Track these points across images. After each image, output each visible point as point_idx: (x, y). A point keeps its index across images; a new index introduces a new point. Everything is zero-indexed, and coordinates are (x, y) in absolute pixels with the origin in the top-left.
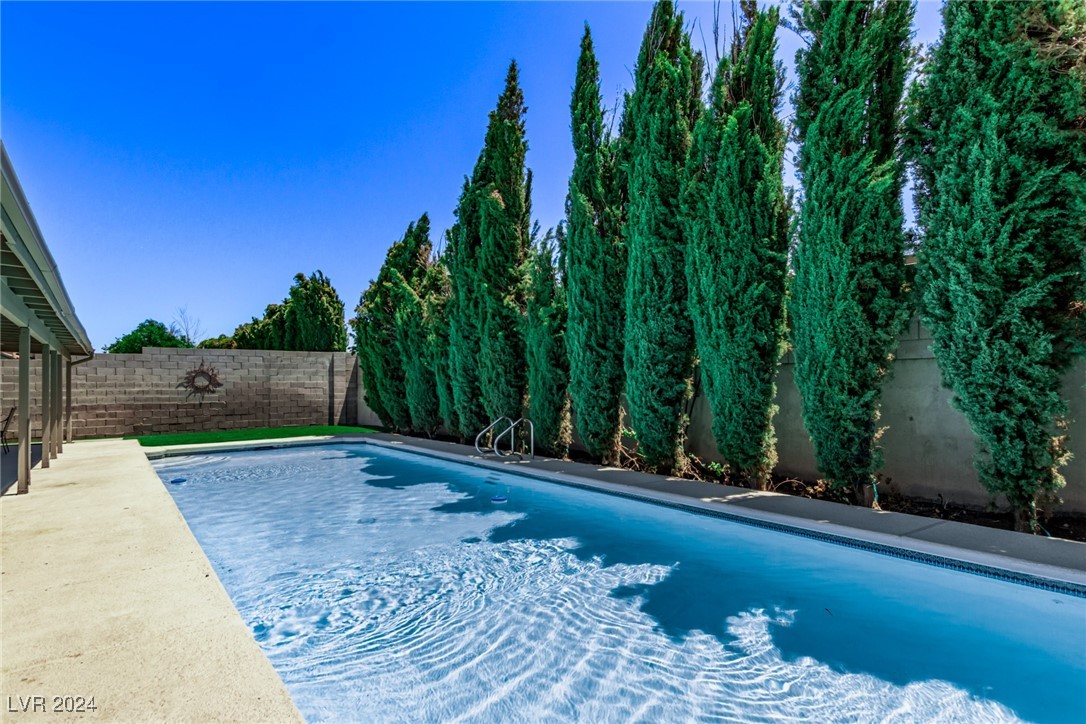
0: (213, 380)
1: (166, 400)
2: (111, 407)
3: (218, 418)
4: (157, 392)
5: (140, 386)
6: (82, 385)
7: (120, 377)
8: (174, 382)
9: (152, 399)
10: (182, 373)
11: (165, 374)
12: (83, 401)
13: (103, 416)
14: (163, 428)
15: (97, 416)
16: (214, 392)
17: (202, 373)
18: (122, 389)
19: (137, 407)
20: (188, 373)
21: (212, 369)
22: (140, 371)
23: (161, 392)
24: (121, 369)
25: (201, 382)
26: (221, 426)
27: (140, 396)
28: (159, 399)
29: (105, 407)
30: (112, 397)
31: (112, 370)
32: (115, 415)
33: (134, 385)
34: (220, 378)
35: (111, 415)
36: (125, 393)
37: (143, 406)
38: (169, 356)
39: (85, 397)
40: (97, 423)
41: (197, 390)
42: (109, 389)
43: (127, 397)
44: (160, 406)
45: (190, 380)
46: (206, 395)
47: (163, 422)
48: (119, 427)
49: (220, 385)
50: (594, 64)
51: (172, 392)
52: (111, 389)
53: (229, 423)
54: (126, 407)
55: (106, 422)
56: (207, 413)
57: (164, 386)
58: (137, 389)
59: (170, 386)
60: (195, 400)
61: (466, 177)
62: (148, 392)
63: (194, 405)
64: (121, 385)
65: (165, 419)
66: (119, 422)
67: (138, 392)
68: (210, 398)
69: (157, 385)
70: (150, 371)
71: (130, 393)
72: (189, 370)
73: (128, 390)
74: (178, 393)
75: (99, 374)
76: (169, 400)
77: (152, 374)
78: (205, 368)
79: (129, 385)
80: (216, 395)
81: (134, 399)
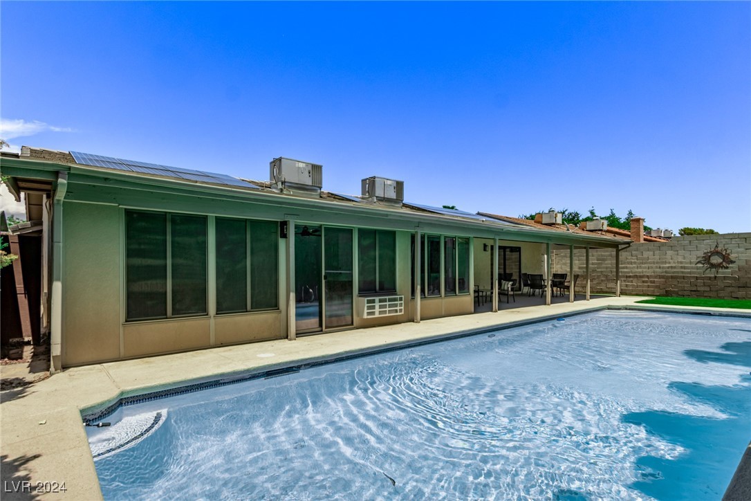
0: (726, 259)
1: (688, 273)
2: (651, 276)
3: (730, 289)
4: (682, 267)
5: (670, 263)
6: (635, 263)
7: (657, 257)
8: (694, 260)
9: (678, 272)
10: (701, 254)
11: (687, 254)
12: (635, 273)
13: (646, 282)
14: (686, 293)
15: (643, 282)
16: (727, 268)
17: (717, 253)
18: (658, 265)
19: (667, 278)
20: (705, 253)
21: (726, 250)
22: (670, 253)
23: (684, 268)
24: (657, 252)
25: (716, 260)
26: (734, 295)
27: (670, 270)
28: (682, 272)
29: (648, 277)
30: (652, 270)
31: (651, 253)
32: (654, 282)
33: (666, 263)
34: (732, 257)
35: (651, 282)
36: (660, 268)
37: (672, 277)
38: (690, 242)
39: (636, 270)
40: (643, 286)
41: (713, 266)
42: (650, 265)
43: (661, 270)
44: (684, 277)
45: (706, 259)
46: (720, 270)
47: (686, 289)
48: (656, 290)
49: (732, 262)
51: (692, 268)
52: (651, 265)
53: (741, 293)
54: (661, 277)
55: (648, 286)
56: (720, 284)
57: (687, 263)
58: (668, 265)
59: (691, 263)
60: (711, 273)
62: (675, 267)
63: (710, 278)
64: (657, 263)
65: (687, 286)
66: (656, 287)
67: (668, 268)
68: (723, 273)
69: (681, 263)
70: (676, 252)
71: (663, 268)
72: (706, 251)
73: (662, 266)
74: (697, 268)
75: (644, 256)
76: (690, 273)
77: (678, 254)
78: (719, 249)
79: (663, 263)
80: (729, 270)
81: (666, 272)
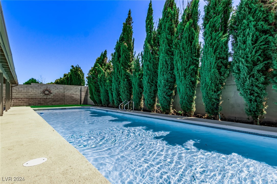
0: (50, 92)
2: (23, 98)
3: (51, 102)
4: (35, 95)
5: (30, 93)
6: (15, 92)
7: (25, 91)
8: (40, 92)
10: (42, 90)
11: (37, 90)
12: (15, 97)
13: (21, 100)
14: (36, 104)
15: (19, 100)
16: (50, 95)
17: (47, 90)
18: (26, 94)
19: (29, 99)
20: (43, 90)
21: (50, 89)
22: (30, 89)
23: (36, 95)
24: (25, 89)
25: (47, 92)
26: (52, 104)
27: (31, 96)
29: (21, 98)
30: (23, 96)
31: (23, 89)
32: (24, 100)
33: (29, 93)
34: (52, 92)
35: (23, 100)
36: (27, 95)
37: (31, 98)
38: (38, 86)
39: (16, 95)
40: (19, 102)
41: (46, 94)
42: (22, 94)
43: (27, 96)
44: (36, 98)
45: (44, 92)
46: (48, 96)
47: (36, 103)
48: (25, 103)
49: (52, 93)
50: (152, 10)
51: (39, 95)
52: (23, 94)
53: (54, 103)
54: (27, 98)
55: (21, 102)
56: (48, 101)
57: (37, 93)
58: (30, 94)
59: (38, 93)
60: (45, 97)
61: (117, 40)
62: (33, 95)
63: (45, 99)
64: (25, 93)
65: (37, 102)
66: (25, 102)
67: (30, 95)
69: (35, 93)
70: (33, 89)
71: (28, 95)
72: (43, 89)
73: (27, 94)
74: (41, 95)
75: (20, 90)
76: (38, 97)
77: (34, 90)
78: (48, 89)
79: (28, 93)
80: (51, 96)
81: (29, 96)
